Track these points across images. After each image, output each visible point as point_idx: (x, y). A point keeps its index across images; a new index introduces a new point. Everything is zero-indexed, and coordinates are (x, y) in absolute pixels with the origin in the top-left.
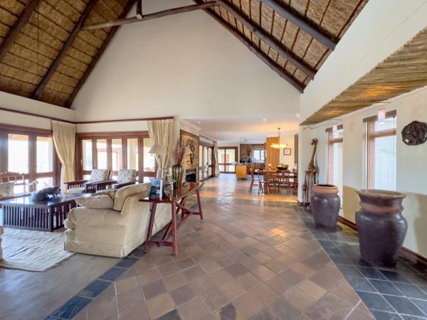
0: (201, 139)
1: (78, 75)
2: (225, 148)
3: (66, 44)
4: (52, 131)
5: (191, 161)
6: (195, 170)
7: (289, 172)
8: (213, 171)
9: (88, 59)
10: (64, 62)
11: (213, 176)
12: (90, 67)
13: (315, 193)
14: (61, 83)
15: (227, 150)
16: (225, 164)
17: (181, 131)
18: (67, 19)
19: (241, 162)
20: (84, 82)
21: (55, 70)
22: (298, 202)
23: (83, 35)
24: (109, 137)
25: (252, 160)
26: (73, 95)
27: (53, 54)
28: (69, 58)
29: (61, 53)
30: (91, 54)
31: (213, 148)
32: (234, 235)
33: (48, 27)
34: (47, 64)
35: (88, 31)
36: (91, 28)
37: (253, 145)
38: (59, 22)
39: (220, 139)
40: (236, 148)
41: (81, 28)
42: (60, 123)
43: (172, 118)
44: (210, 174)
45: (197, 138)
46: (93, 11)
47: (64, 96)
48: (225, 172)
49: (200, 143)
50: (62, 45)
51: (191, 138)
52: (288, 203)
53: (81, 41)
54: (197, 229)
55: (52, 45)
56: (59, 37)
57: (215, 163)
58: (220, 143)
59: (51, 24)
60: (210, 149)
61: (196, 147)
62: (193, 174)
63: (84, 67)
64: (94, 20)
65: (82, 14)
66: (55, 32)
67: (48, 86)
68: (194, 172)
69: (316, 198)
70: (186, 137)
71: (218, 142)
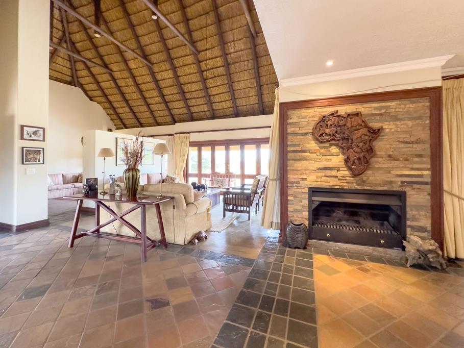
10: (263, 74)
18: (244, 40)
21: (261, 86)
28: (263, 68)
29: (258, 68)
33: (240, 57)
34: (255, 84)
38: (243, 48)
50: (253, 62)
55: (250, 68)
56: (249, 58)
59: (240, 53)
66: (245, 56)
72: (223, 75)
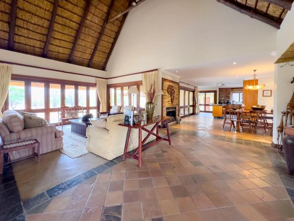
0: (181, 85)
1: (107, 51)
2: (205, 92)
3: (101, 34)
4: (96, 84)
5: (172, 101)
6: (175, 108)
7: (265, 113)
8: (194, 110)
9: (112, 40)
10: (100, 44)
11: (194, 114)
12: (113, 44)
13: (289, 135)
14: (100, 57)
15: (207, 94)
16: (205, 105)
17: (163, 78)
18: (100, 19)
19: (219, 103)
20: (110, 54)
21: (96, 50)
22: (273, 143)
23: (108, 26)
24: (122, 86)
25: (231, 102)
26: (106, 62)
27: (95, 40)
28: (103, 42)
29: (99, 39)
30: (113, 37)
31: (194, 92)
32: (191, 162)
33: (92, 26)
34: (93, 48)
35: (110, 23)
36: (111, 20)
37: (232, 88)
38: (97, 22)
39: (201, 84)
40: (215, 92)
41: (107, 23)
42: (100, 79)
43: (157, 70)
44: (191, 112)
45: (178, 84)
46: (112, 10)
47: (102, 64)
48: (205, 112)
49: (180, 88)
50: (98, 34)
51: (171, 84)
52: (260, 143)
53: (107, 30)
54: (163, 152)
55: (95, 36)
56: (97, 31)
57: (196, 103)
58: (200, 88)
59: (93, 24)
60: (191, 93)
61: (176, 91)
62: (174, 111)
63: (110, 45)
64: (113, 15)
65: (107, 14)
66: (95, 28)
67: (94, 59)
68: (174, 110)
69: (289, 141)
70: (167, 84)
71: (199, 87)
72: (73, 29)
